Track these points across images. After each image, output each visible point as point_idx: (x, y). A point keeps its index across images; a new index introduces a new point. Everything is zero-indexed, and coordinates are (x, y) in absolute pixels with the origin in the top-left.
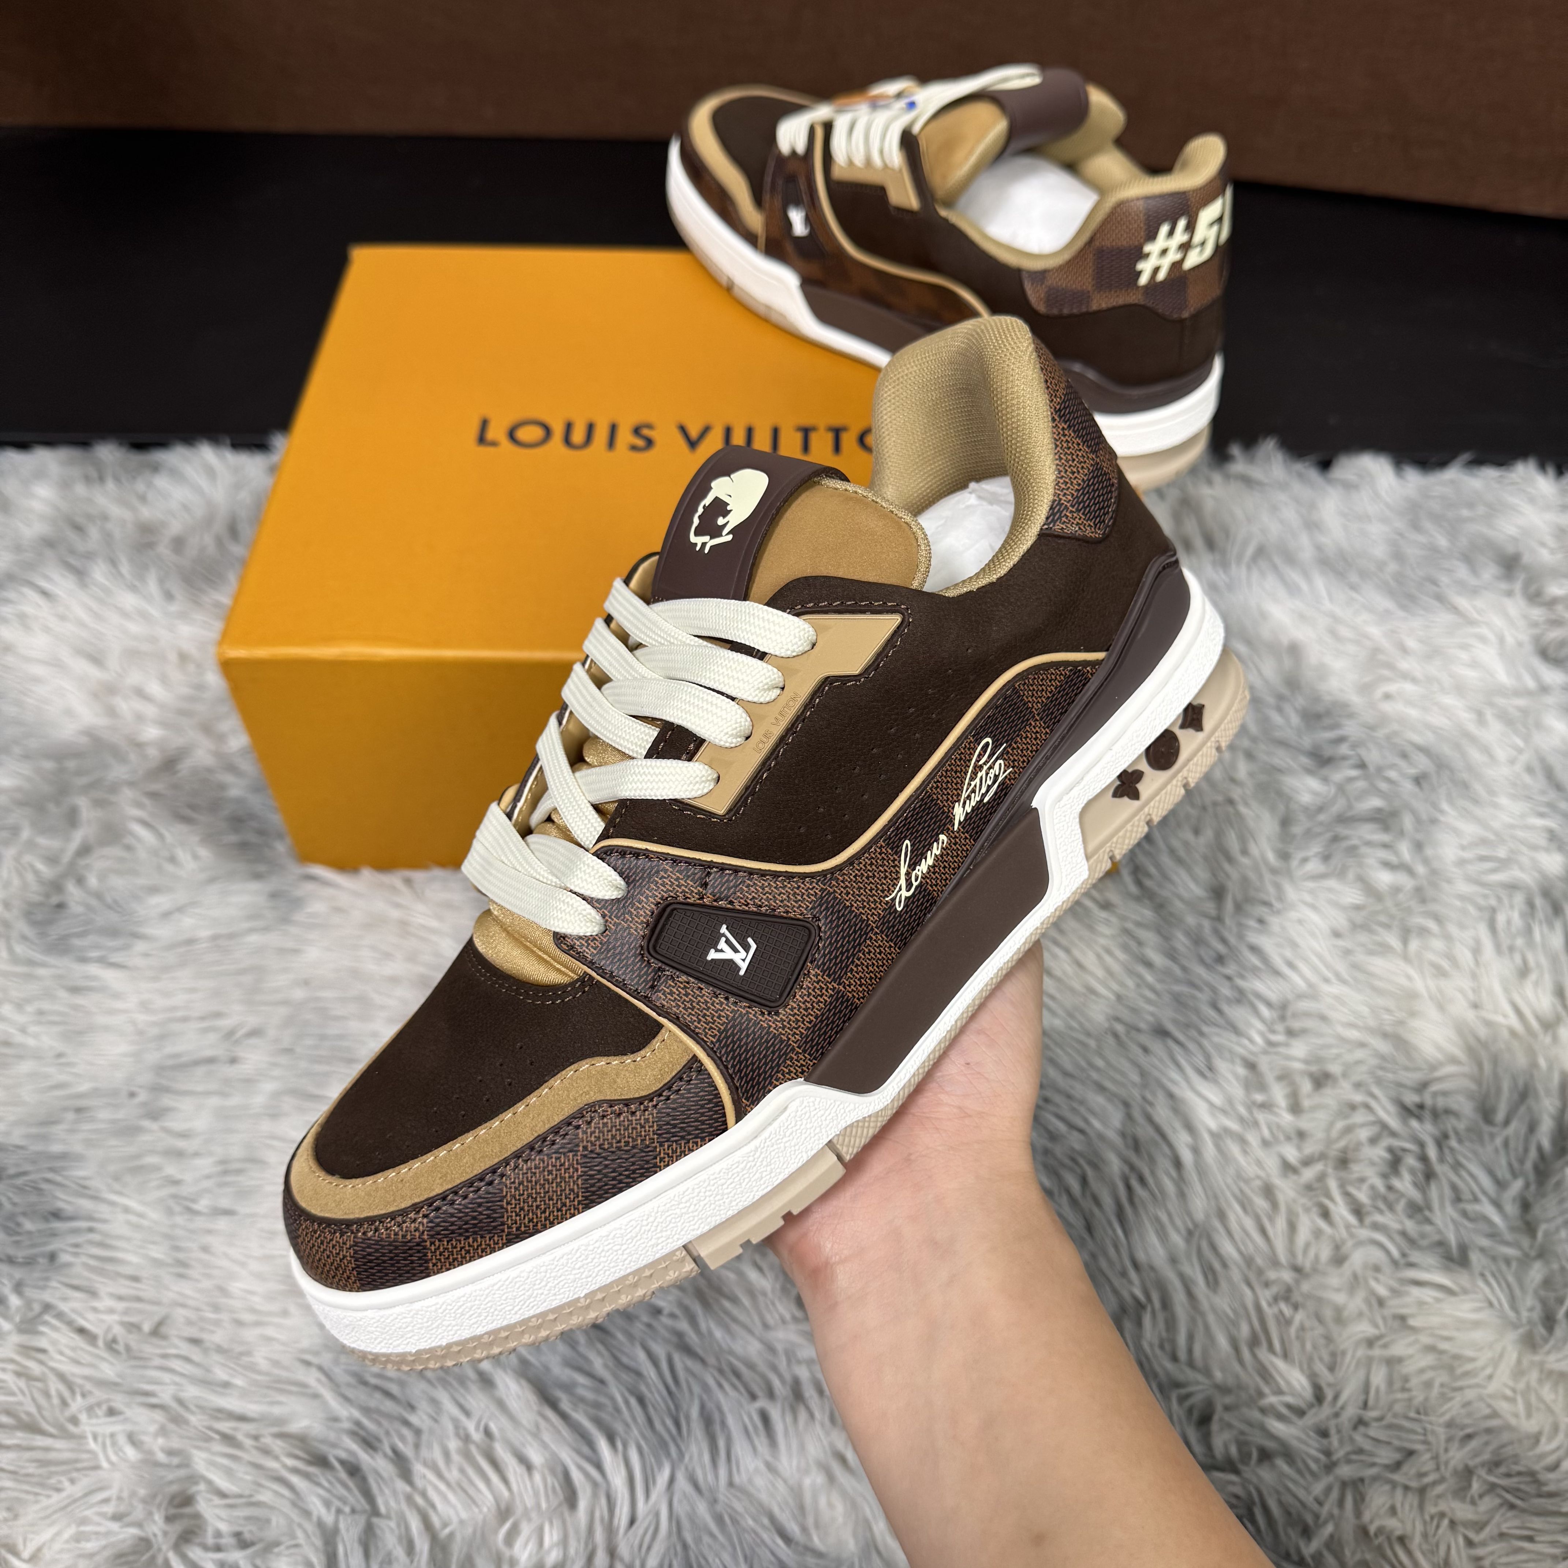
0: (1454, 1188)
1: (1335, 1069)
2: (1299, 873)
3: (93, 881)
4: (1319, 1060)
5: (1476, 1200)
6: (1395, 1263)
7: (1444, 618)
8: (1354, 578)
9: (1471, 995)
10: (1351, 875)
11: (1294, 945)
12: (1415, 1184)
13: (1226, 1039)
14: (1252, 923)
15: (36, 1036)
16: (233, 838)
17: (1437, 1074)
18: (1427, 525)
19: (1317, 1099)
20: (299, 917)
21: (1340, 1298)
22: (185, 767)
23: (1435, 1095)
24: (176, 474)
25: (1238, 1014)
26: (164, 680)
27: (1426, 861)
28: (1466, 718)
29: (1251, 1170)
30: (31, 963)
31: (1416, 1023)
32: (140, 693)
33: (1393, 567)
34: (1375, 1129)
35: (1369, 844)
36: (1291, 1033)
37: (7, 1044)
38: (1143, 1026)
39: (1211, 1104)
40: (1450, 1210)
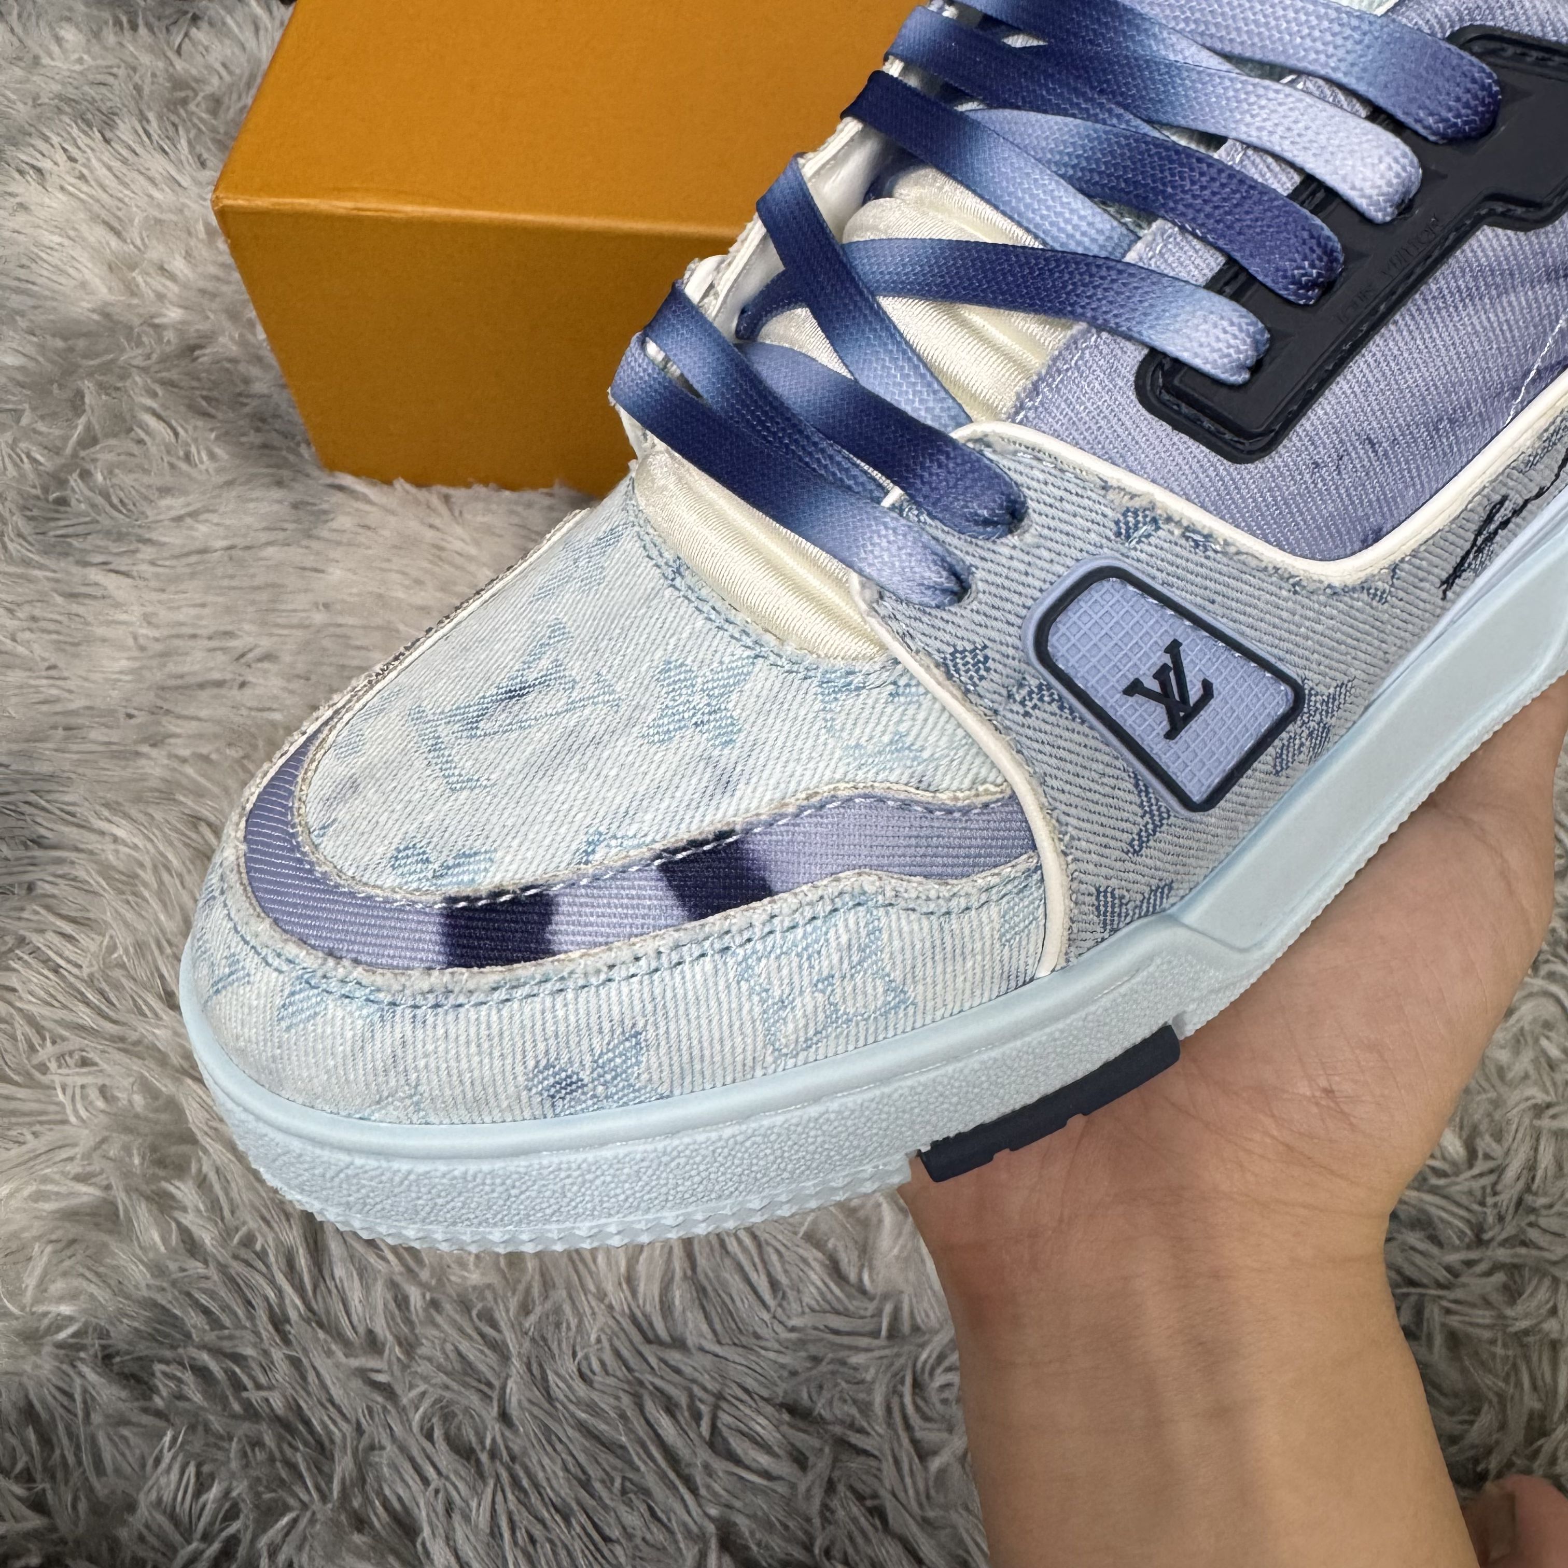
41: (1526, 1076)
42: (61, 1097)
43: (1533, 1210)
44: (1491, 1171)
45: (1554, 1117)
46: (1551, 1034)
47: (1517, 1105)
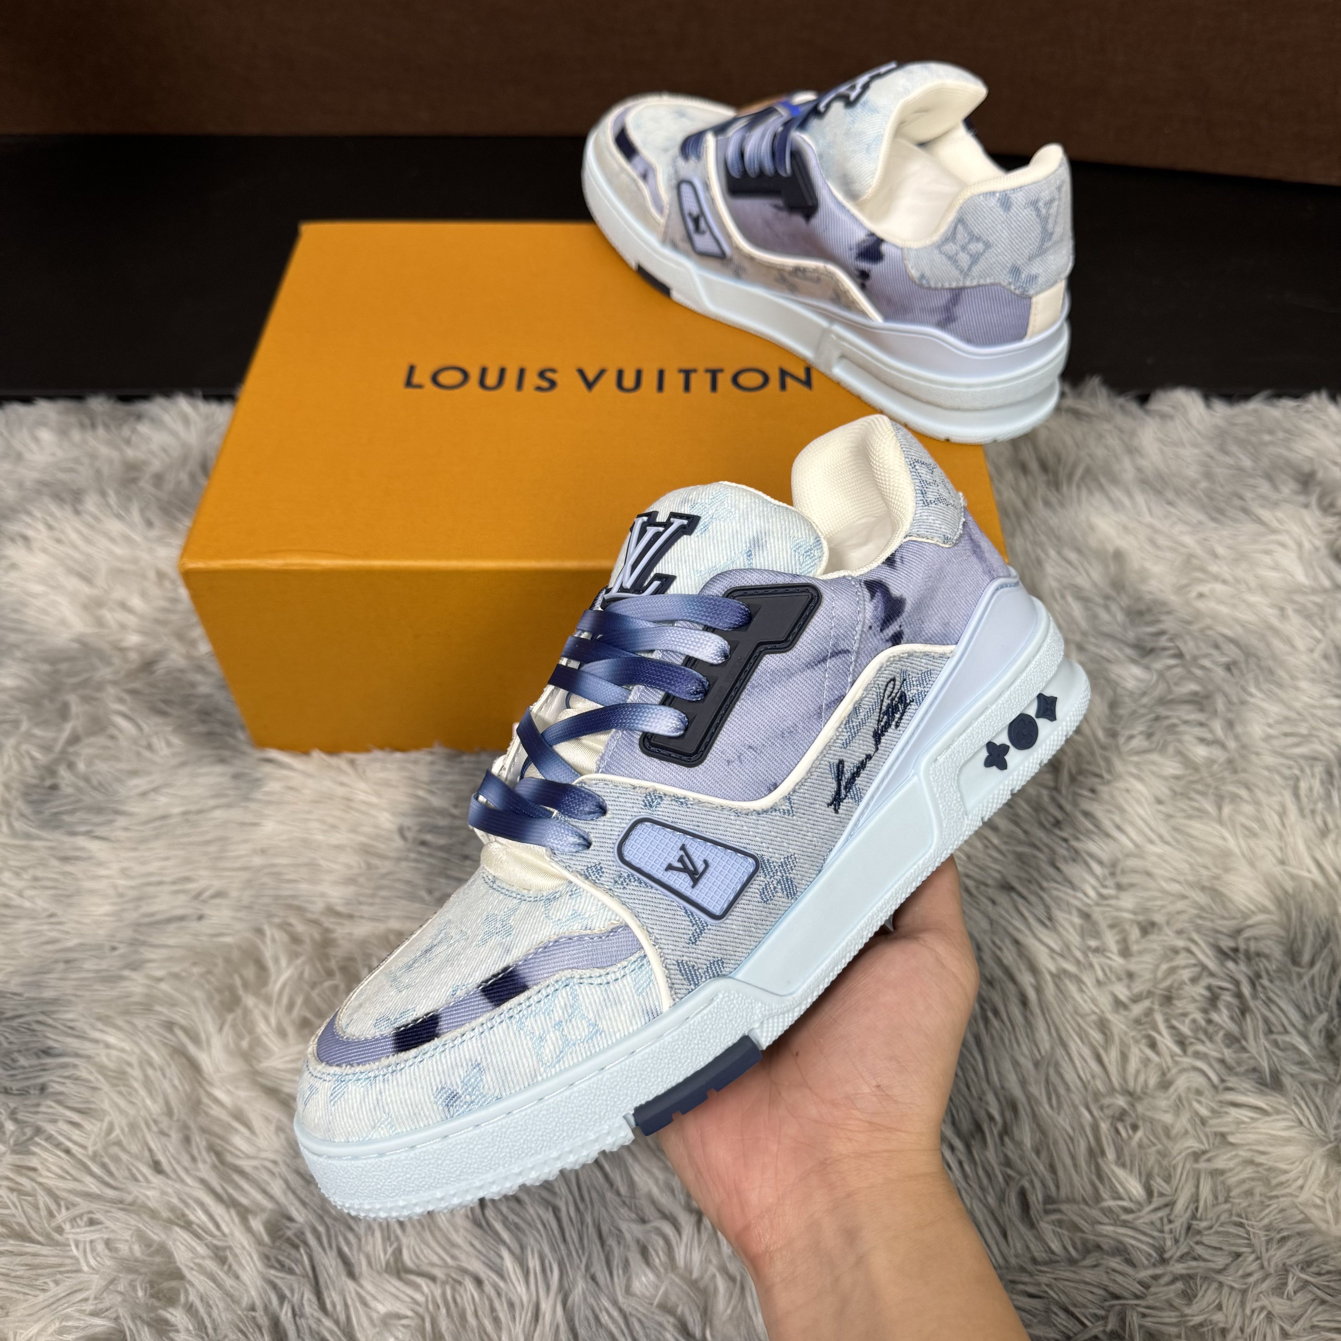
0: (1266, 1021)
1: (1159, 918)
2: (1125, 749)
3: (81, 766)
4: (1146, 910)
5: (1286, 1032)
6: (1215, 1087)
7: (1251, 527)
8: (1170, 495)
9: (1279, 854)
10: (1171, 750)
11: (1122, 811)
12: (1232, 1018)
13: (1064, 893)
14: (1086, 793)
15: (31, 899)
16: (202, 728)
17: (1250, 922)
18: (1234, 449)
19: (1144, 944)
20: (258, 795)
21: (1168, 1118)
22: (161, 668)
23: (1248, 939)
24: (156, 422)
25: (1073, 871)
26: (144, 594)
27: (1237, 738)
28: (1271, 615)
29: (1087, 1007)
30: (28, 836)
31: (1230, 878)
32: (124, 606)
33: (1204, 484)
34: (1197, 969)
35: (1186, 722)
36: (1119, 887)
37: (6, 906)
38: (990, 882)
39: (1052, 950)
40: (1263, 1041)
41: (1186, 1132)
42: (75, 1252)
43: (1199, 1232)
44: (1166, 1205)
45: (1209, 1160)
46: (1202, 1099)
47: (1180, 1153)
